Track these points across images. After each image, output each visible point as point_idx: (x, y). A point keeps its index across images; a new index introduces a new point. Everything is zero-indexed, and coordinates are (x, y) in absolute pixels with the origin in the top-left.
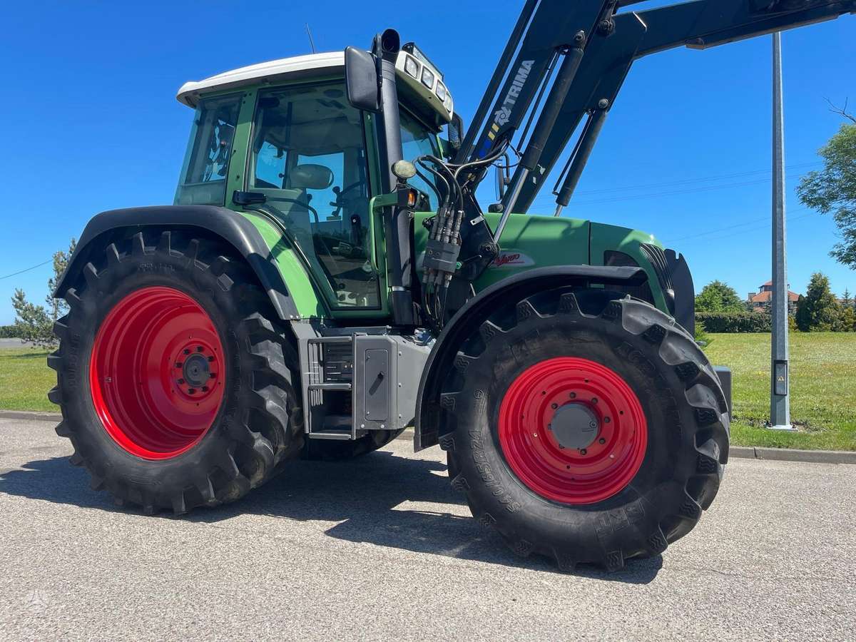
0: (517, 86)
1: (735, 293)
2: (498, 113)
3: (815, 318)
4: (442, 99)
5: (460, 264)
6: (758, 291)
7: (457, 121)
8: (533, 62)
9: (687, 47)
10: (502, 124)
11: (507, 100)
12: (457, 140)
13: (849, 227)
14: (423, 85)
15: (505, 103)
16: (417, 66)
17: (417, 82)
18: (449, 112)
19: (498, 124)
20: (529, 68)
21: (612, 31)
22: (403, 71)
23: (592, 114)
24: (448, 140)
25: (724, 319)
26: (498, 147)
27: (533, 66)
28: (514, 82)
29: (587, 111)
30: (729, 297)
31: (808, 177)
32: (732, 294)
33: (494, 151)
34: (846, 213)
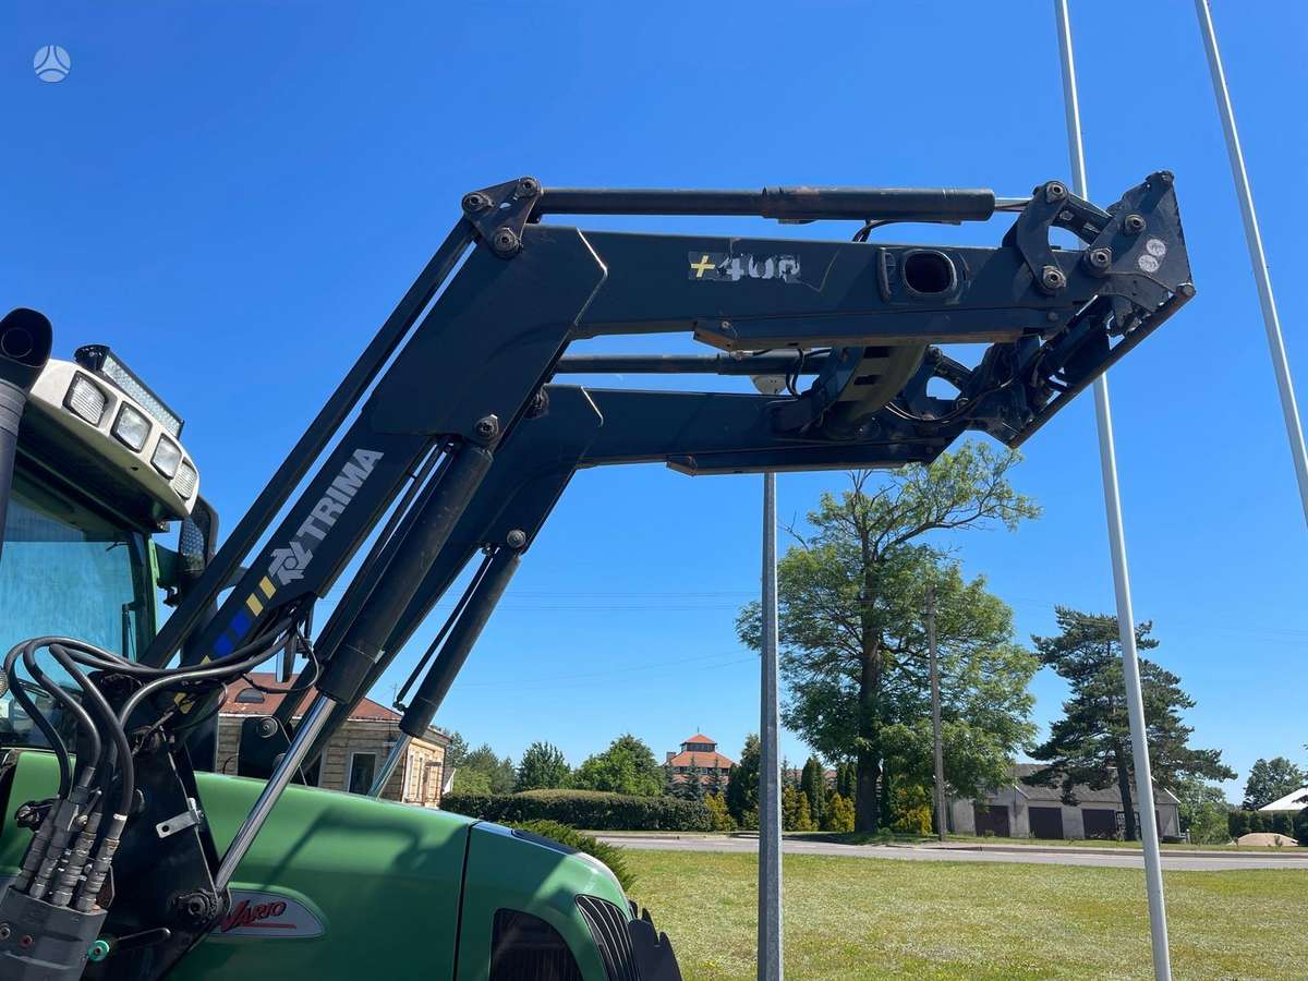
0: (335, 501)
1: (652, 755)
2: (279, 554)
3: (751, 798)
4: (168, 472)
5: (106, 946)
6: (678, 750)
7: (204, 516)
8: (379, 455)
9: (668, 466)
10: (286, 579)
11: (307, 527)
12: (199, 555)
13: (796, 680)
14: (115, 440)
15: (300, 533)
16: (107, 400)
17: (100, 435)
18: (185, 499)
19: (275, 580)
20: (369, 468)
21: (542, 411)
22: (59, 405)
23: (493, 555)
24: (177, 551)
25: (641, 807)
26: (266, 637)
27: (378, 463)
28: (330, 491)
29: (483, 546)
30: (645, 760)
31: (750, 608)
32: (649, 754)
33: (256, 643)
34: (792, 661)
